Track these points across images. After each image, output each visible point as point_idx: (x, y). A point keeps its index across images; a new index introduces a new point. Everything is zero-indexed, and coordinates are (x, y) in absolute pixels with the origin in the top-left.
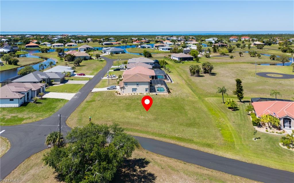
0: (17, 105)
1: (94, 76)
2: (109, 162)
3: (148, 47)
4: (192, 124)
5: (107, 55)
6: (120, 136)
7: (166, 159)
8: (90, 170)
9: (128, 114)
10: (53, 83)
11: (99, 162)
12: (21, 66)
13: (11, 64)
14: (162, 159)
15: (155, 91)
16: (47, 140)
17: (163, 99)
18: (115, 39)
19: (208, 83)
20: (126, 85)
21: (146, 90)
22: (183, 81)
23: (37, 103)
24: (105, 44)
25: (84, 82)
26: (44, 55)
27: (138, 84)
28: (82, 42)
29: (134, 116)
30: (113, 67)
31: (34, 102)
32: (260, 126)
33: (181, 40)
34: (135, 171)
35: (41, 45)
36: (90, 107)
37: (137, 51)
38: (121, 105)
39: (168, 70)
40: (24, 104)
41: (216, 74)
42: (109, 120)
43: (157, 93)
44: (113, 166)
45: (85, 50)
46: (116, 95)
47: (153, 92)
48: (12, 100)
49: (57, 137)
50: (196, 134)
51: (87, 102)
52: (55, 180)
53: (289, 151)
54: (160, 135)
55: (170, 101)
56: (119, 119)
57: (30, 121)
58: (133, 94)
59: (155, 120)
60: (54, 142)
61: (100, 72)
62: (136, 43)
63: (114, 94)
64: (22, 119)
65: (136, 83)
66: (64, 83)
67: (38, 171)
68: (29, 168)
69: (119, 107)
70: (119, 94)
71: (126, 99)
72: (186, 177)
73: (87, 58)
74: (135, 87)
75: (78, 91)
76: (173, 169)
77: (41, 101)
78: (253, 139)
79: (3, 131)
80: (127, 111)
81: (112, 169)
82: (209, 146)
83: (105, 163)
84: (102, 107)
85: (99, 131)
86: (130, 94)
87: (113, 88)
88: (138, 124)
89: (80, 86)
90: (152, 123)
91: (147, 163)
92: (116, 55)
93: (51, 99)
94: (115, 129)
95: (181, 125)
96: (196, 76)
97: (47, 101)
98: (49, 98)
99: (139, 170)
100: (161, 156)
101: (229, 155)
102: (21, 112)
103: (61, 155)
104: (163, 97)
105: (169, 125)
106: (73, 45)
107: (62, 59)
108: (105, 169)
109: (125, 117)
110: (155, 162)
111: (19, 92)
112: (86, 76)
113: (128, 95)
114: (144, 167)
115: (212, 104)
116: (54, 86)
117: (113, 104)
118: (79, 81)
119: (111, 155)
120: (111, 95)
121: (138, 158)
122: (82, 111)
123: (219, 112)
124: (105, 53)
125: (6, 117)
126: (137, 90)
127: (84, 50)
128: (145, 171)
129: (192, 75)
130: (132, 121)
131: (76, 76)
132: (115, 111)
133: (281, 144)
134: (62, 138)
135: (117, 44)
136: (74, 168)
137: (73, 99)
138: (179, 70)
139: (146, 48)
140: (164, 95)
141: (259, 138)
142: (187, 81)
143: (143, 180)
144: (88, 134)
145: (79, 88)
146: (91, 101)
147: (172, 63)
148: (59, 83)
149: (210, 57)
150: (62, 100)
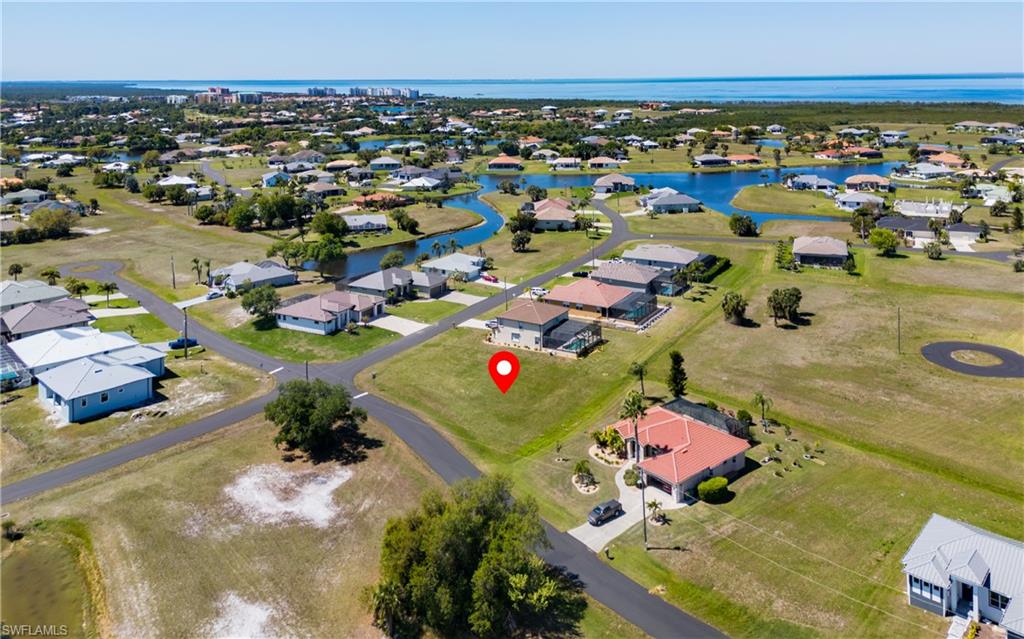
0: (324, 332)
1: (514, 285)
3: (819, 187)
5: (640, 216)
10: (419, 295)
12: (422, 236)
13: (405, 230)
17: (551, 366)
18: (785, 131)
20: (502, 324)
21: (537, 343)
23: (353, 333)
24: (704, 163)
25: (474, 301)
26: (498, 202)
28: (656, 147)
31: (349, 332)
32: (603, 444)
34: (355, 449)
35: (531, 159)
40: (333, 333)
45: (609, 191)
46: (484, 340)
47: (548, 348)
51: (425, 345)
55: (558, 370)
57: (320, 362)
58: (512, 346)
62: (825, 157)
63: (482, 339)
64: (313, 357)
65: (517, 324)
66: (437, 298)
70: (489, 340)
71: (488, 353)
73: (565, 226)
75: (440, 319)
77: (361, 331)
78: (556, 460)
79: (280, 369)
84: (431, 360)
86: (507, 345)
88: (437, 400)
89: (458, 309)
90: (461, 403)
91: (380, 446)
92: (671, 216)
93: (378, 330)
95: (496, 415)
97: (369, 333)
98: (378, 327)
99: (359, 450)
102: (323, 344)
105: (477, 412)
106: (607, 165)
110: (390, 447)
111: (327, 311)
112: (498, 284)
114: (370, 448)
115: (622, 395)
116: (413, 301)
118: (469, 296)
120: (477, 339)
121: (377, 439)
124: (646, 205)
126: (519, 338)
127: (605, 190)
128: (364, 452)
129: (726, 319)
131: (480, 281)
135: (745, 162)
137: (415, 334)
139: (810, 187)
140: (561, 358)
141: (567, 460)
143: (350, 459)
145: (451, 313)
146: (432, 345)
147: (769, 267)
148: (427, 296)
149: (938, 259)
150: (395, 333)
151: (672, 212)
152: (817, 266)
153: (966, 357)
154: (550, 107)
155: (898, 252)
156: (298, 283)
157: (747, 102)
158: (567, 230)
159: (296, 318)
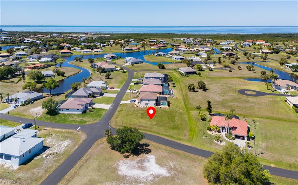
0: (81, 113)
1: (120, 89)
2: (133, 143)
3: (164, 55)
4: (176, 128)
5: (128, 65)
6: (137, 133)
7: (157, 144)
8: (125, 146)
9: (142, 121)
10: (95, 96)
11: (129, 142)
12: (67, 77)
13: (60, 75)
14: (156, 144)
15: (160, 105)
16: (104, 133)
17: (164, 111)
18: (135, 41)
19: (198, 98)
20: (142, 101)
21: (154, 105)
22: (182, 96)
23: (91, 111)
24: (126, 50)
25: (114, 95)
26: (79, 64)
27: (149, 100)
28: (107, 45)
29: (145, 122)
30: (133, 80)
31: (89, 111)
32: (210, 130)
33: (197, 44)
34: (143, 148)
35: (72, 50)
36: (120, 115)
37: (154, 60)
38: (138, 114)
39: (174, 85)
40: (84, 112)
41: (208, 90)
42: (132, 124)
43: (161, 107)
44: (134, 144)
45: (110, 59)
46: (135, 106)
47: (158, 106)
48: (78, 109)
49: (109, 131)
50: (176, 133)
51: (118, 111)
52: (111, 150)
53: (217, 144)
54: (158, 133)
55: (168, 112)
56: (137, 124)
57: (90, 123)
58: (146, 107)
59: (157, 125)
60: (108, 134)
61: (124, 84)
62: (154, 47)
63: (134, 106)
64: (86, 122)
65: (147, 100)
66: (102, 96)
67: (103, 146)
68: (98, 145)
69: (137, 116)
70: (138, 106)
71: (141, 110)
72: (164, 151)
74: (147, 102)
75: (112, 102)
76: (160, 148)
77: (93, 110)
78: (203, 137)
79: (80, 128)
80: (141, 119)
81: (134, 145)
82: (180, 140)
83: (131, 143)
84: (127, 115)
85: (128, 130)
86: (144, 107)
87: (133, 101)
88: (146, 127)
89: (113, 99)
90: (154, 127)
91: (149, 145)
92: (136, 65)
93: (97, 109)
94: (135, 129)
95: (169, 128)
96: (192, 92)
97: (96, 110)
98: (96, 108)
99: (145, 148)
100: (155, 143)
101: (187, 144)
102: (84, 117)
103: (113, 139)
104: (164, 109)
105: (163, 128)
106: (99, 51)
107: (95, 71)
108: (131, 145)
109: (140, 122)
110: (152, 145)
111: (81, 105)
112: (115, 89)
113: (142, 107)
114: (147, 147)
115: (192, 116)
116: (96, 98)
117: (134, 113)
118: (111, 94)
119: (133, 140)
120: (133, 106)
121: (145, 143)
122: (117, 118)
123: (194, 121)
124: (127, 62)
125: (77, 120)
126: (148, 104)
128: (147, 148)
129: (189, 91)
130: (144, 125)
131: (108, 89)
132: (135, 118)
133: (215, 140)
134: (111, 133)
135: (136, 49)
136: (119, 144)
137: (110, 108)
138: (182, 84)
139: (161, 55)
140: (165, 108)
141: (206, 137)
142: (185, 96)
143: (146, 151)
144: (124, 131)
145: (112, 100)
146: (121, 111)
147: (179, 76)
148: (99, 96)
149: (212, 70)
150: (104, 109)
151: (136, 64)
152: (190, 75)
153: (248, 93)
154: (56, 34)
155: (203, 70)
156: (44, 97)
157: (114, 33)
158: (114, 71)
159: (68, 109)
